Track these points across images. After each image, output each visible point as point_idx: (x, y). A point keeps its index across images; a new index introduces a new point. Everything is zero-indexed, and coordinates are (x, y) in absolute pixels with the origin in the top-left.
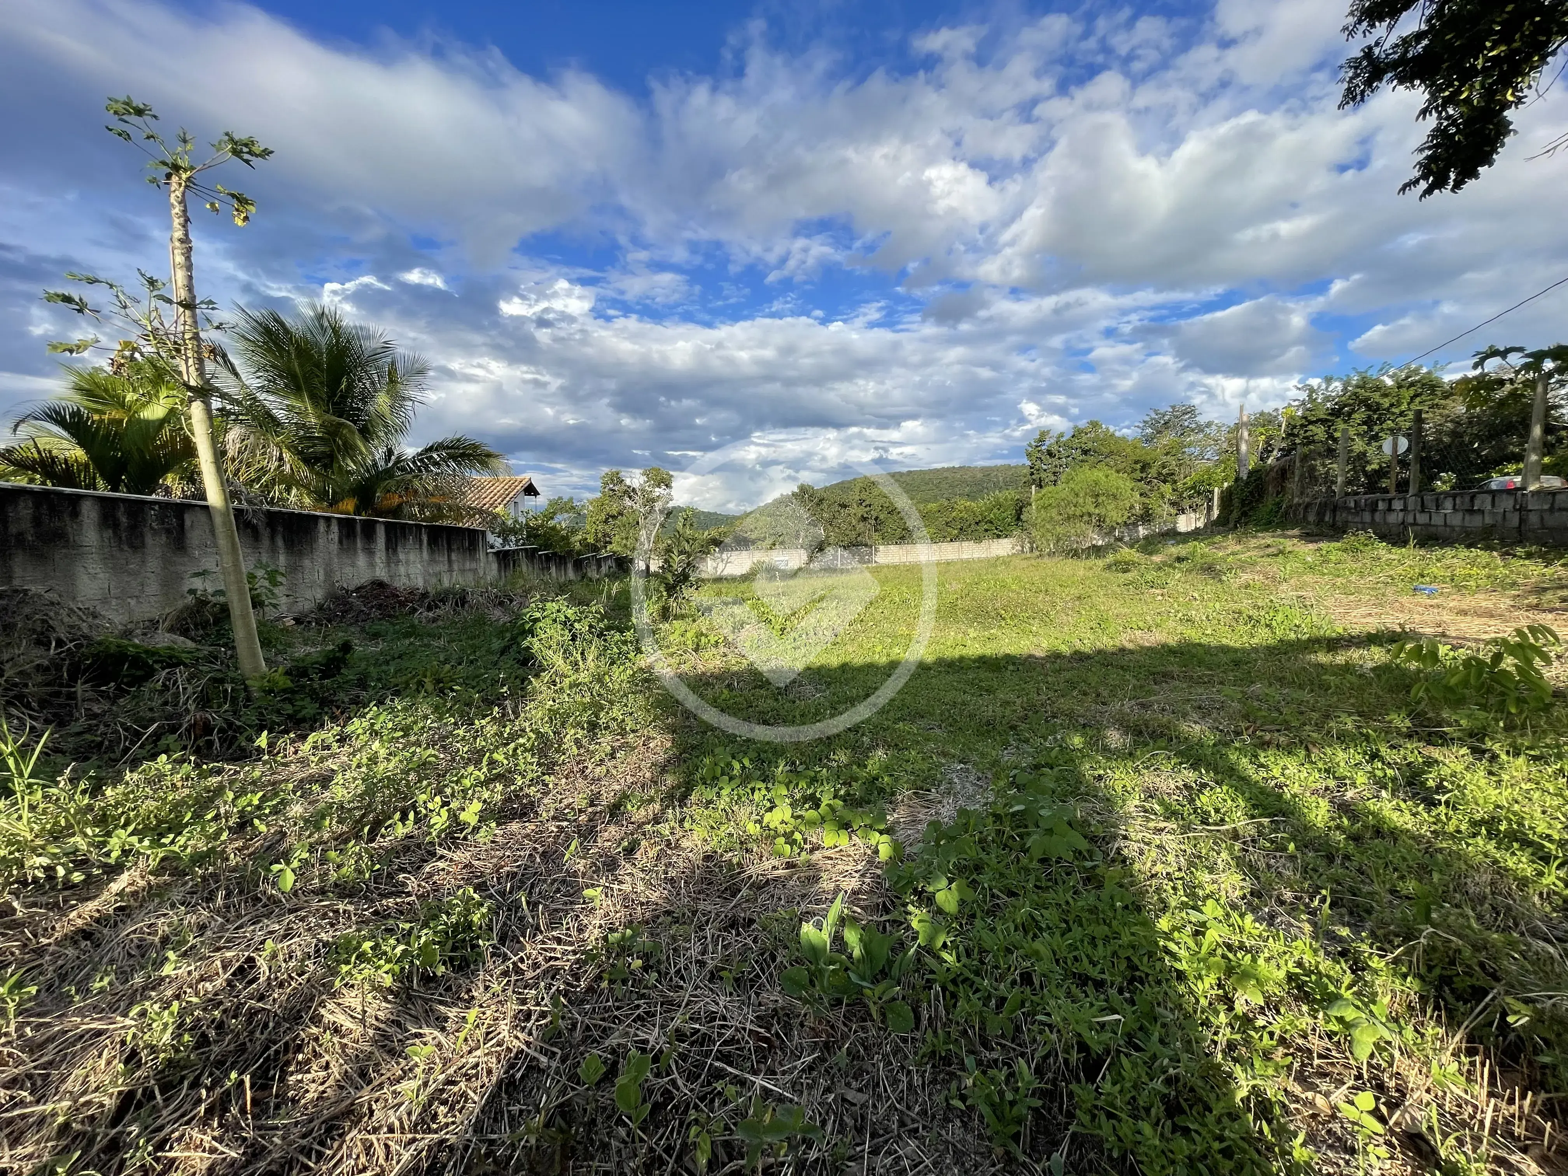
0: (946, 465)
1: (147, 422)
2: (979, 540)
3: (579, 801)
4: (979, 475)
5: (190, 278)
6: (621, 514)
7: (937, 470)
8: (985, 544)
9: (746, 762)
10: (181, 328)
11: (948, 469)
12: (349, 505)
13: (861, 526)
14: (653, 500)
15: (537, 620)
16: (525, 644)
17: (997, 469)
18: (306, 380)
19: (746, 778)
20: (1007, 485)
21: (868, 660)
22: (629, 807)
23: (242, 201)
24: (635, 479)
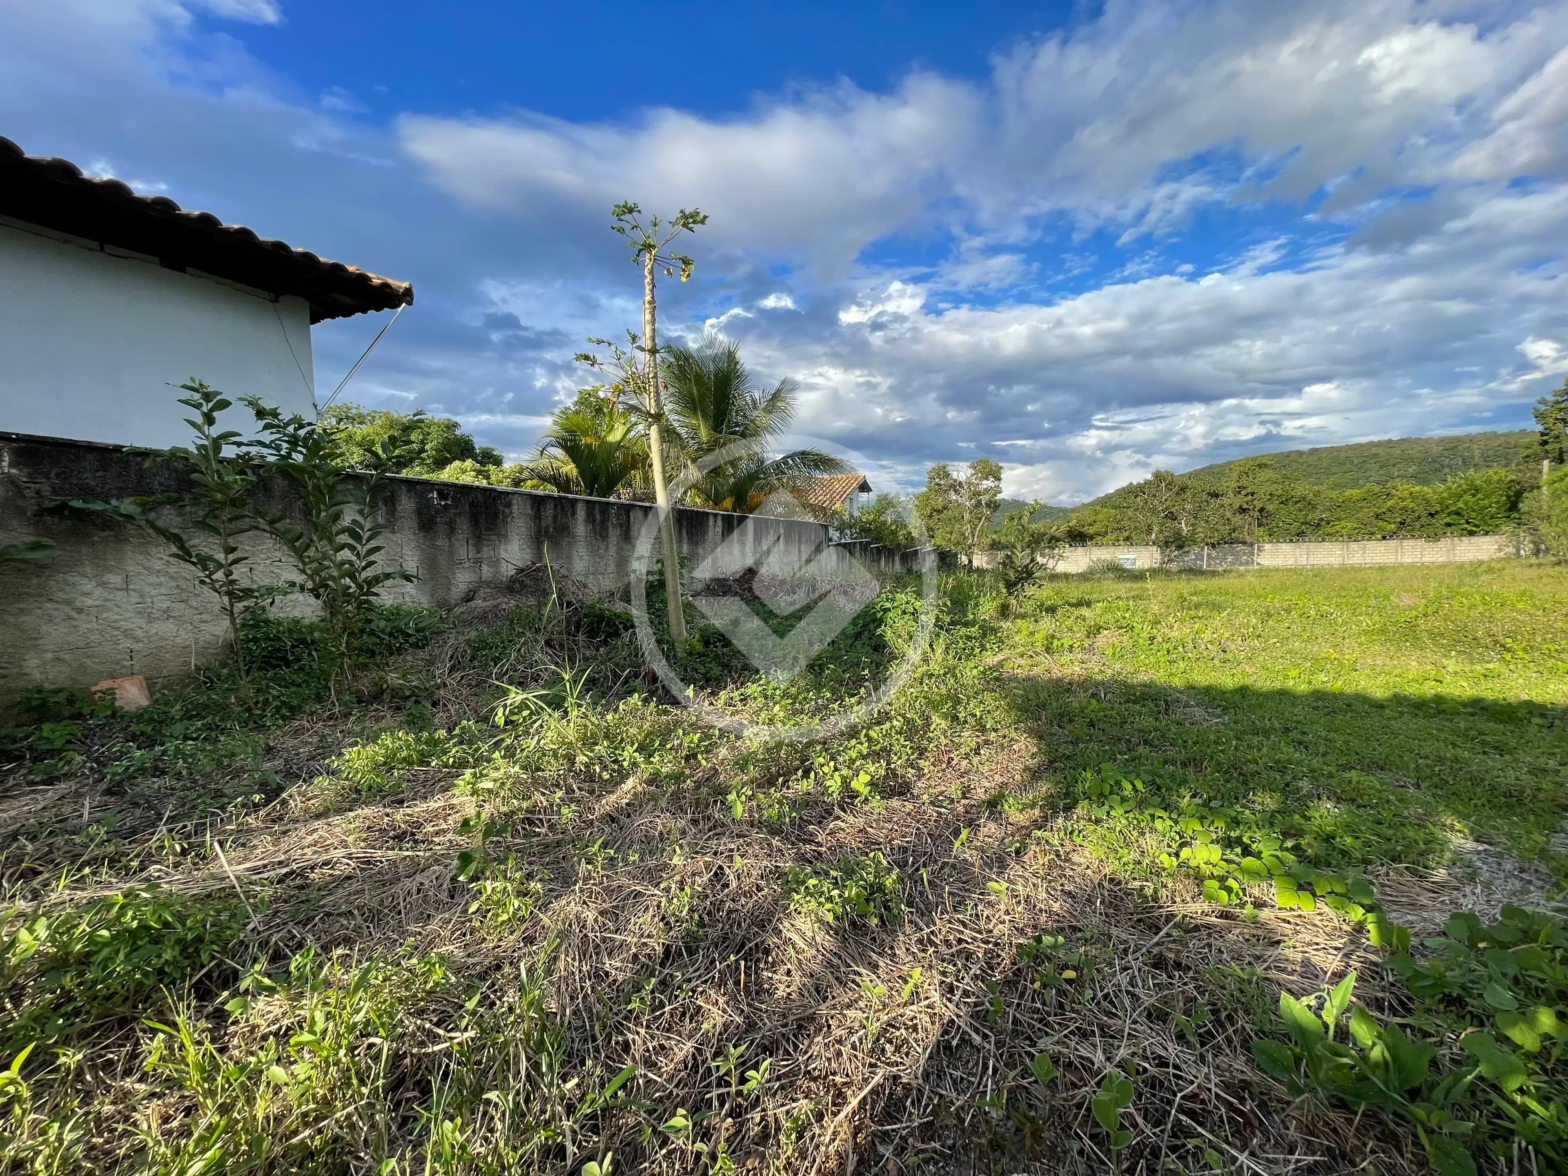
0: (1375, 438)
1: (611, 444)
2: (1434, 537)
3: (954, 790)
4: (1436, 450)
5: (654, 330)
6: (945, 508)
7: (1361, 445)
8: (1445, 544)
9: (1139, 785)
10: (647, 370)
11: (1379, 444)
12: (728, 503)
13: (1238, 519)
14: (979, 494)
15: (888, 610)
16: (879, 631)
17: (1471, 439)
18: (701, 403)
19: (1142, 804)
20: (1488, 461)
21: (1278, 685)
22: (1006, 807)
23: (686, 262)
24: (961, 472)
